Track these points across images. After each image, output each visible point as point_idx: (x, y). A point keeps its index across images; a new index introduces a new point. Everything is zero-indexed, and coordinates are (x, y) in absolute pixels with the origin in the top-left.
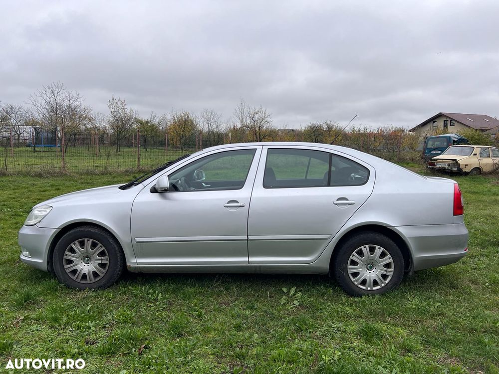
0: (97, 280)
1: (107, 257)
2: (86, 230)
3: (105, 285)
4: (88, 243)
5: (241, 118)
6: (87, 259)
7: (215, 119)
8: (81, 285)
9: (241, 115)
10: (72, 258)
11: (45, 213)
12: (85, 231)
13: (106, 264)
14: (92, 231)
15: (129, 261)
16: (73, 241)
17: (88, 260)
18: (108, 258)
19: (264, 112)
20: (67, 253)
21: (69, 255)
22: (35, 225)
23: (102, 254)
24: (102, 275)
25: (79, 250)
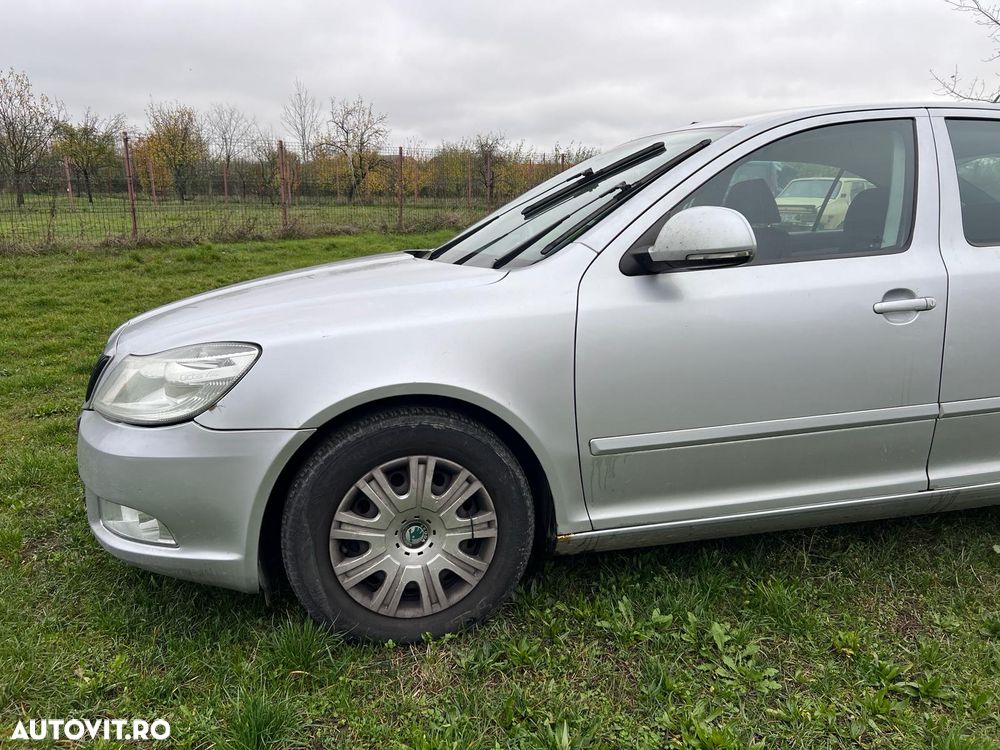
0: (456, 597)
1: (491, 516)
2: (413, 425)
3: (485, 612)
4: (421, 471)
5: (300, 127)
6: (416, 528)
7: (241, 128)
8: (400, 624)
9: (298, 120)
10: (363, 535)
11: (230, 373)
12: (408, 428)
13: (485, 541)
14: (435, 426)
15: (566, 522)
16: (363, 469)
17: (417, 534)
18: (494, 517)
19: (367, 111)
20: (342, 516)
21: (349, 525)
22: (189, 419)
23: (472, 506)
24: (473, 580)
25: (390, 502)
